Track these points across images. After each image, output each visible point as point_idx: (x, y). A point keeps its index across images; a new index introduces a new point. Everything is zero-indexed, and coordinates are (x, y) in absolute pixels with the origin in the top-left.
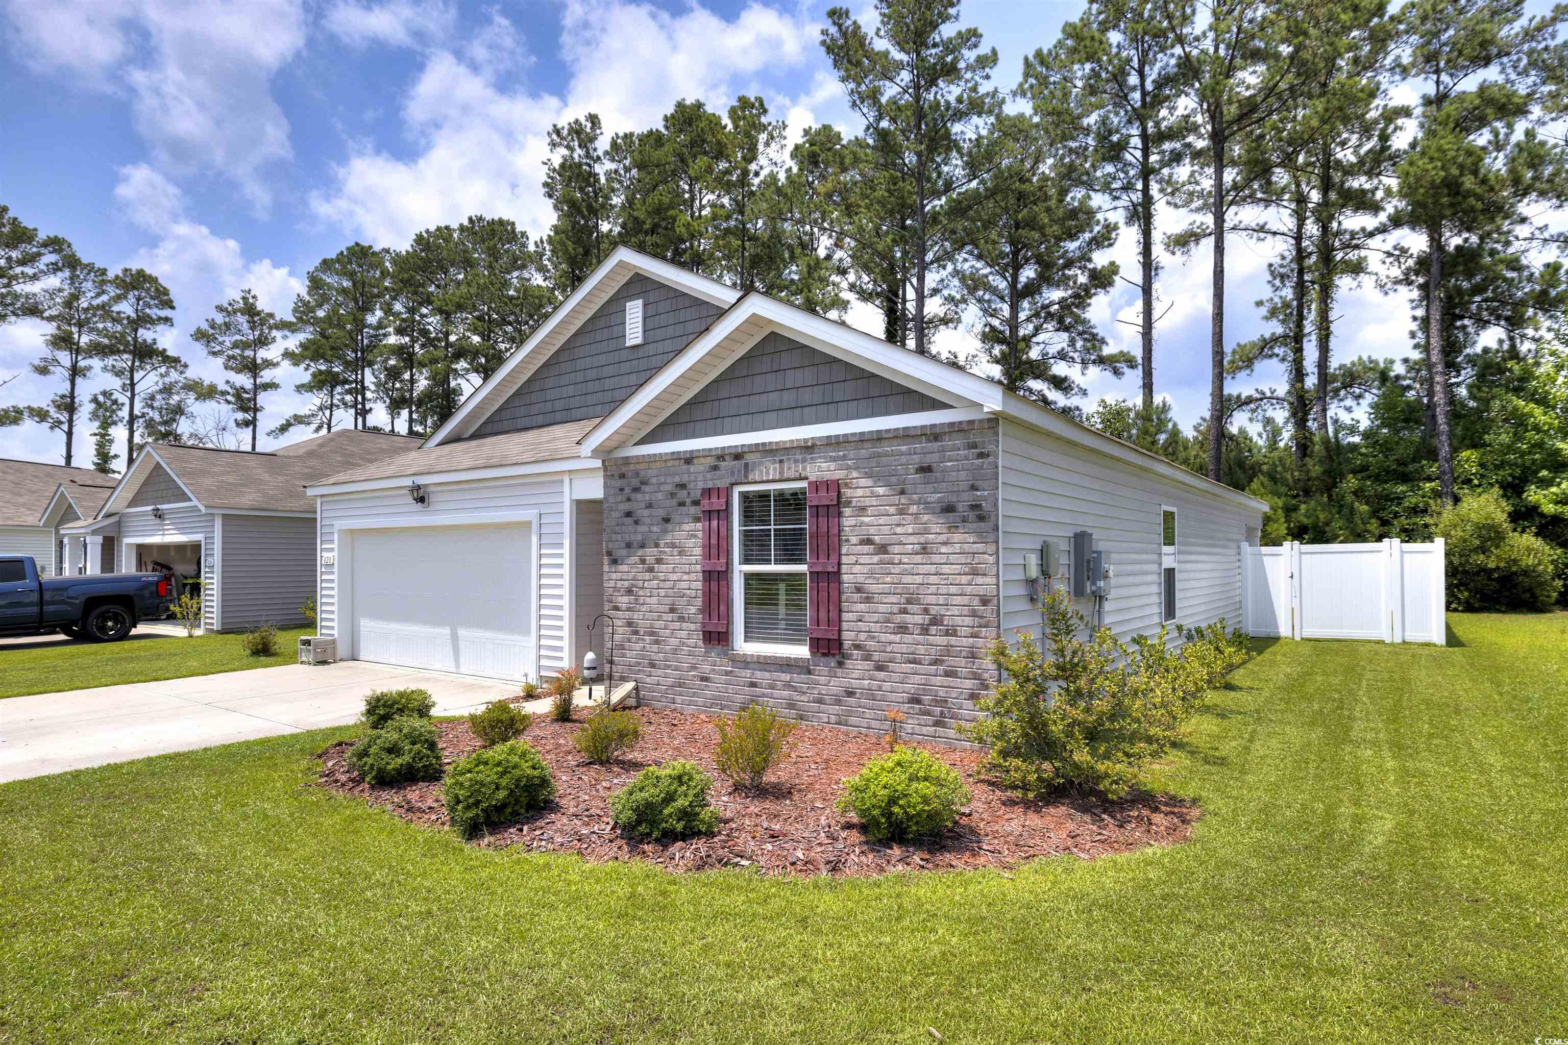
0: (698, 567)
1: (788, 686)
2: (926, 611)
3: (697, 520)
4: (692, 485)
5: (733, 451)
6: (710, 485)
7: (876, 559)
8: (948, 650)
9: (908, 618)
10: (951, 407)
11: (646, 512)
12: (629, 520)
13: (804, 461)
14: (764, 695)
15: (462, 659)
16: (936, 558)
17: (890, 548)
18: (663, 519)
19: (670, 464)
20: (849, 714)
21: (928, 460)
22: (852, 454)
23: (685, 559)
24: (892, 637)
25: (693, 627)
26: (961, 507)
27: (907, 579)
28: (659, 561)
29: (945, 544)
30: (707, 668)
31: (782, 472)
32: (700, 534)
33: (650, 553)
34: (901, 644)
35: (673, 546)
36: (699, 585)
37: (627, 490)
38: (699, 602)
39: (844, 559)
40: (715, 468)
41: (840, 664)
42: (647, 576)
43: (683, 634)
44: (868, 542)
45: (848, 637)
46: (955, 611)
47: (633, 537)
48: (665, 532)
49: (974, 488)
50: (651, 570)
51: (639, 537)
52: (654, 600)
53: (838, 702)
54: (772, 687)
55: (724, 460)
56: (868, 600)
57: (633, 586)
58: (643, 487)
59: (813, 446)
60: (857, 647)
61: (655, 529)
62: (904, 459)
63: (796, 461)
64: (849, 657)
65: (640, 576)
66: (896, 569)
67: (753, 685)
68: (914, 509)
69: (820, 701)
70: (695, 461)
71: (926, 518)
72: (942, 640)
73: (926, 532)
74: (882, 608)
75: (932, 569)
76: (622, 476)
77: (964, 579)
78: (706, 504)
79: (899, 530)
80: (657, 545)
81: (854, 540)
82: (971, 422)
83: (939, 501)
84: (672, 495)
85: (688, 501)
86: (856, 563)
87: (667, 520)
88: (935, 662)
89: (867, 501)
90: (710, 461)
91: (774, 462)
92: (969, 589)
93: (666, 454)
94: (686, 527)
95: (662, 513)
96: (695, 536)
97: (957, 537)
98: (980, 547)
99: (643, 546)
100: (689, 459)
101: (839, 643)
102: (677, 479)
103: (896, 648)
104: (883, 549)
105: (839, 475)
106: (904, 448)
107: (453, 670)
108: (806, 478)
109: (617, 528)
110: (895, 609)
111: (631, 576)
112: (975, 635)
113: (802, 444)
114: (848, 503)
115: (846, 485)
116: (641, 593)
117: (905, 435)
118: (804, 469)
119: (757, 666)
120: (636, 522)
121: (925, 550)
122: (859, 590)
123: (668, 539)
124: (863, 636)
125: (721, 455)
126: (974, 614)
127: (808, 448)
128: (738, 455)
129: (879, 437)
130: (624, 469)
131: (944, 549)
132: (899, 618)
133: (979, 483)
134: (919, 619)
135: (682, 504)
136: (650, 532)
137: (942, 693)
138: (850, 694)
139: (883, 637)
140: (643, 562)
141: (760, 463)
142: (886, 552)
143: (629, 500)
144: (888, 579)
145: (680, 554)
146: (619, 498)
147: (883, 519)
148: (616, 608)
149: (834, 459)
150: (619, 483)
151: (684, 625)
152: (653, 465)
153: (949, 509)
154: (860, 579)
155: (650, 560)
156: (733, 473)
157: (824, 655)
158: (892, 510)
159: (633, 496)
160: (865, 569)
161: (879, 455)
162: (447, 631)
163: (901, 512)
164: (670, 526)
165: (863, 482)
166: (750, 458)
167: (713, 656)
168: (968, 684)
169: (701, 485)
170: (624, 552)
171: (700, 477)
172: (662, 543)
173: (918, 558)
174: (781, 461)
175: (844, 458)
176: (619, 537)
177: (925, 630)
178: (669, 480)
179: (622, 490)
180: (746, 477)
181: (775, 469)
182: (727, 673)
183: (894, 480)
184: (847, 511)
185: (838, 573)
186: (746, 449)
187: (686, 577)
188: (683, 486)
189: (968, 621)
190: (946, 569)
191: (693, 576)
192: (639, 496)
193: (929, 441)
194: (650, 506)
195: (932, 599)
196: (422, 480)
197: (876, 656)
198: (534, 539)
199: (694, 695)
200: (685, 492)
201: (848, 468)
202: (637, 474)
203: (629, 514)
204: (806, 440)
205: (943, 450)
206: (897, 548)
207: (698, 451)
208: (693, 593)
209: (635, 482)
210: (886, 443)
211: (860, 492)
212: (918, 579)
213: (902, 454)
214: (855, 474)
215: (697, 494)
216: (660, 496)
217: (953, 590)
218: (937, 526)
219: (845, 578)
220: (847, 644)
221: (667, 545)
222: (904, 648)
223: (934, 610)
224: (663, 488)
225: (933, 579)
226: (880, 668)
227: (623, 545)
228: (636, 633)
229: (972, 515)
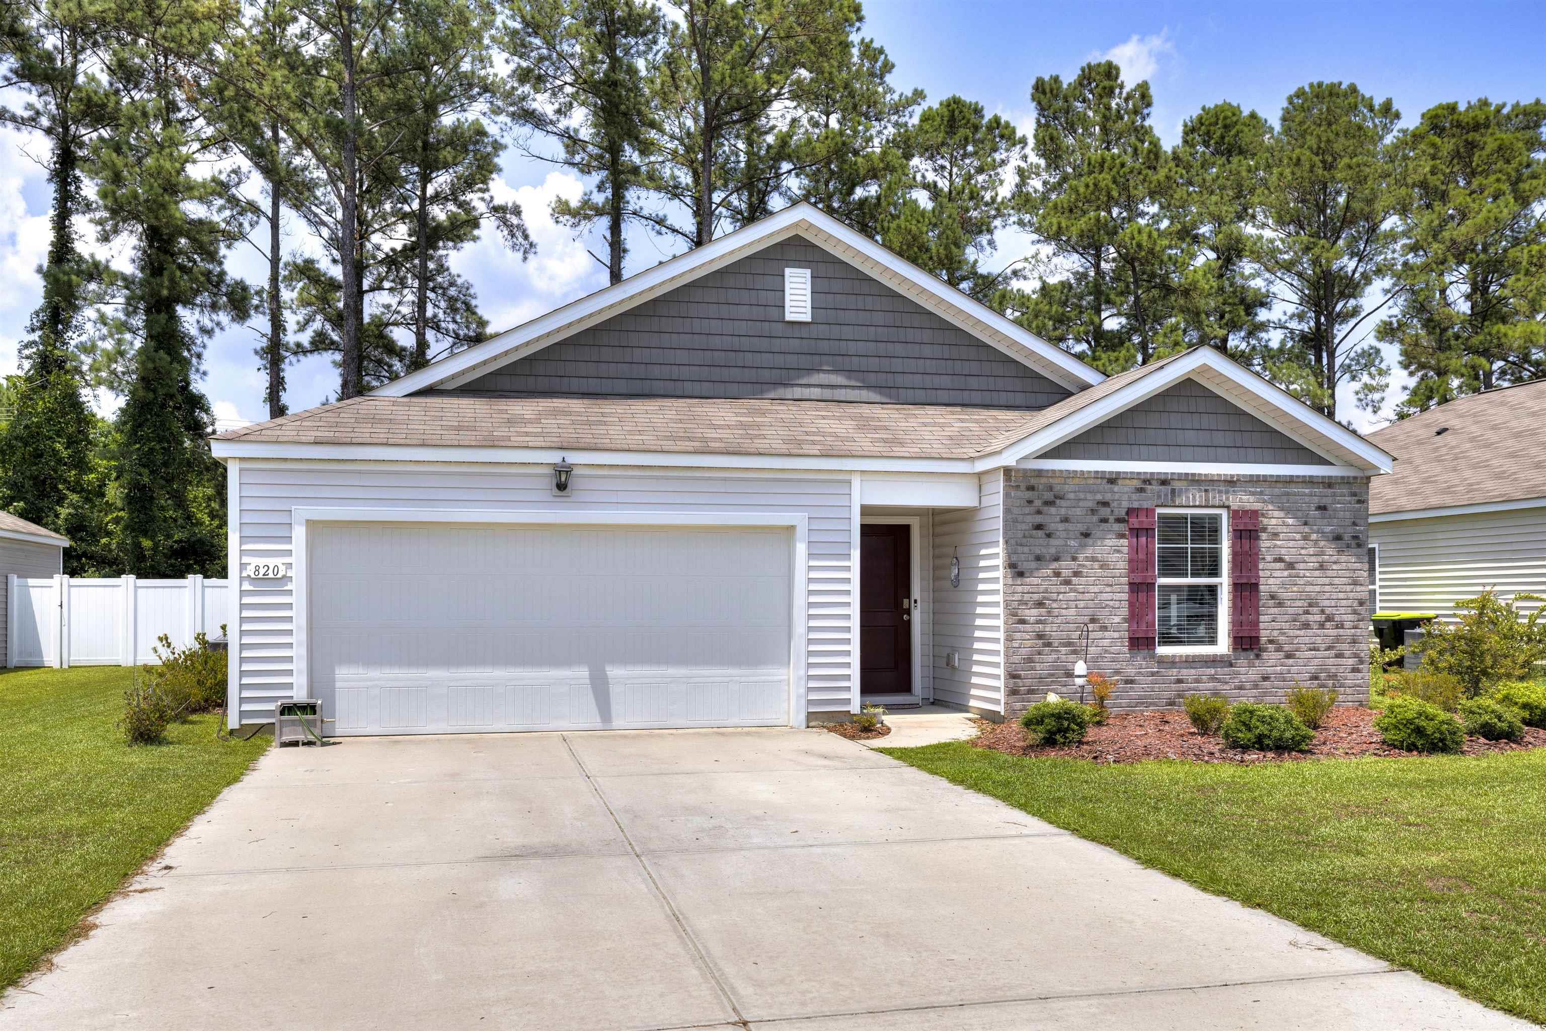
0: (1125, 580)
1: (1213, 678)
2: (1323, 612)
3: (1121, 536)
4: (1115, 504)
5: (1163, 477)
6: (1136, 505)
7: (1286, 573)
8: (1338, 639)
9: (1310, 617)
10: (1332, 464)
11: (1061, 526)
12: (1040, 533)
13: (1227, 492)
14: (1190, 689)
15: (616, 708)
16: (1330, 573)
17: (1297, 566)
18: (1082, 534)
19: (1091, 481)
20: (1265, 694)
21: (1325, 501)
22: (1268, 491)
23: (1107, 573)
24: (1298, 632)
25: (1116, 635)
26: (1347, 537)
27: (1308, 588)
28: (1076, 574)
29: (1335, 563)
30: (1131, 671)
31: (1207, 500)
32: (1125, 550)
33: (1066, 567)
34: (1304, 637)
35: (1094, 559)
36: (1125, 596)
37: (1038, 503)
38: (1125, 611)
39: (1261, 573)
40: (1141, 490)
41: (1258, 656)
42: (1063, 588)
43: (1106, 642)
44: (1280, 560)
45: (1264, 635)
46: (1342, 610)
47: (1044, 550)
48: (1083, 546)
49: (1354, 524)
50: (1067, 582)
51: (1053, 551)
52: (1072, 611)
53: (1256, 687)
54: (1197, 681)
55: (1150, 484)
56: (1280, 605)
57: (1044, 598)
58: (1058, 501)
59: (1238, 480)
60: (1271, 642)
61: (1072, 543)
62: (1307, 499)
63: (1220, 492)
64: (1265, 650)
65: (1054, 589)
66: (1301, 581)
67: (1180, 681)
68: (1314, 536)
69: (1241, 688)
70: (1120, 482)
71: (1322, 543)
72: (1334, 632)
73: (1322, 554)
74: (1291, 611)
75: (1327, 581)
76: (1031, 488)
77: (1349, 588)
78: (1134, 522)
79: (1303, 552)
80: (1074, 559)
81: (1269, 558)
82: (1355, 478)
83: (1332, 532)
84: (1093, 511)
85: (1112, 519)
86: (1271, 577)
87: (1086, 535)
88: (1328, 649)
89: (1280, 529)
90: (1136, 483)
91: (1200, 490)
92: (1351, 595)
93: (1089, 472)
94: (1108, 542)
95: (1082, 528)
96: (1118, 551)
97: (1343, 558)
98: (1358, 565)
99: (1057, 559)
100: (1113, 479)
101: (1257, 638)
102: (1099, 497)
103: (1300, 640)
104: (1291, 566)
105: (1257, 506)
106: (1307, 491)
107: (599, 725)
108: (1228, 507)
109: (1024, 540)
110: (1301, 611)
111: (1042, 588)
112: (1355, 627)
113: (1229, 478)
114: (1264, 530)
115: (1263, 515)
116: (1054, 605)
117: (1310, 481)
118: (1228, 499)
119: (1185, 665)
120: (1049, 536)
121: (1322, 567)
122: (1273, 597)
123: (1089, 552)
124: (1276, 633)
125: (1147, 480)
126: (1355, 612)
127: (1231, 482)
128: (1164, 481)
129: (1290, 480)
130: (1033, 481)
131: (1335, 567)
132: (1303, 618)
133: (1358, 521)
134: (1318, 618)
135: (1104, 521)
136: (1066, 545)
137: (1333, 670)
138: (1265, 678)
139: (1291, 633)
140: (1057, 574)
141: (1187, 490)
142: (1293, 568)
143: (1039, 512)
144: (1295, 589)
145: (1101, 567)
146: (1027, 510)
147: (1291, 544)
148: (1023, 622)
149: (1253, 494)
150: (1029, 495)
151: (1107, 634)
152: (1069, 481)
153: (1338, 538)
154: (1274, 589)
155: (1065, 573)
156: (1159, 497)
157: (1244, 650)
158: (1298, 536)
159: (1045, 509)
160: (1278, 581)
161: (1288, 494)
162: (582, 673)
163: (1305, 538)
164: (1089, 541)
165: (1277, 514)
166: (1177, 485)
167: (1139, 661)
168: (1351, 661)
169: (1125, 504)
170: (1033, 565)
171: (1125, 497)
172: (1081, 556)
173: (1317, 573)
174: (1206, 491)
175: (1261, 493)
176: (1026, 549)
177: (1322, 626)
178: (1089, 496)
179: (1030, 502)
180: (1173, 500)
181: (1201, 497)
182: (1153, 674)
183: (1300, 514)
184: (1264, 536)
185: (1256, 585)
186: (1176, 477)
187: (1108, 589)
188: (1105, 504)
189: (1351, 617)
190: (1336, 581)
191: (1116, 588)
192: (1053, 510)
193: (1324, 487)
194: (1066, 520)
195: (1327, 603)
196: (573, 458)
197: (1287, 648)
198: (801, 549)
199: (1117, 697)
200: (1108, 510)
201: (1264, 502)
202: (1051, 488)
203: (1039, 527)
204: (1232, 476)
205: (1334, 495)
206: (1302, 566)
207: (1126, 473)
208: (1117, 604)
209: (1048, 496)
210: (1293, 485)
211: (1274, 521)
212: (1317, 588)
213: (1305, 495)
214: (1270, 507)
215: (1122, 513)
216: (1078, 511)
217: (1341, 595)
218: (1330, 550)
219: (1262, 588)
220: (1263, 640)
221: (1087, 559)
222: (1307, 640)
223: (1328, 611)
224: (1081, 504)
225: (1327, 588)
226: (1289, 656)
227: (1031, 557)
228: (1049, 645)
229: (1353, 543)
